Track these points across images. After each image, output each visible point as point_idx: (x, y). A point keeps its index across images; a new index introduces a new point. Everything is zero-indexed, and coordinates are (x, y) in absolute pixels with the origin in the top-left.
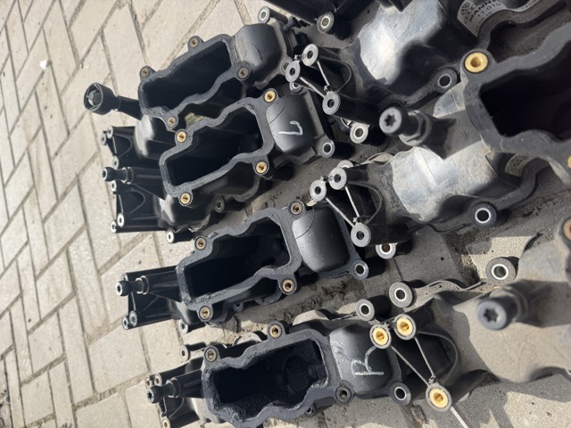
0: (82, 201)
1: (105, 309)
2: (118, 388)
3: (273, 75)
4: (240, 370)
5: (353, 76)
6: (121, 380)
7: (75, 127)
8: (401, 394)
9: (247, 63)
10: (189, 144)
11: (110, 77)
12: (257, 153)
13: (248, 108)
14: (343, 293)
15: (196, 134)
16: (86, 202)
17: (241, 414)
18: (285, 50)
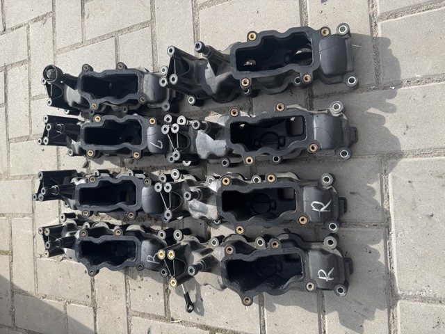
0: (6, 87)
1: (8, 165)
2: (7, 215)
3: (158, 106)
4: (96, 244)
5: (190, 146)
6: (11, 211)
7: (12, 29)
8: (164, 272)
9: (146, 95)
10: (101, 125)
11: (51, 14)
12: (136, 146)
13: (139, 121)
14: (156, 220)
15: (107, 121)
16: (9, 88)
17: (91, 263)
18: (168, 98)
